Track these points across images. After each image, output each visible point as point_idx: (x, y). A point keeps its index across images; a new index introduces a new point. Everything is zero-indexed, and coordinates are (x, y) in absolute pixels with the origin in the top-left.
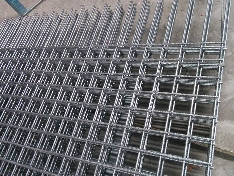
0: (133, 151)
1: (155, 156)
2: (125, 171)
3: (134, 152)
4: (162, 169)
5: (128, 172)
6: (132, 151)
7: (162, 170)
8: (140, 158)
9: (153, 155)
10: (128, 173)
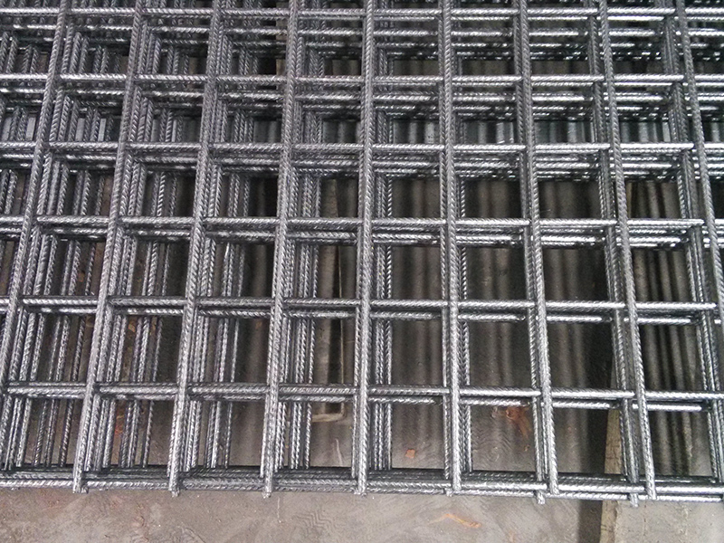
0: (524, 198)
1: (528, 282)
2: (445, 186)
3: (524, 203)
4: (489, 317)
5: (446, 197)
6: (523, 192)
7: (483, 317)
8: (505, 231)
9: (528, 276)
10: (442, 197)
